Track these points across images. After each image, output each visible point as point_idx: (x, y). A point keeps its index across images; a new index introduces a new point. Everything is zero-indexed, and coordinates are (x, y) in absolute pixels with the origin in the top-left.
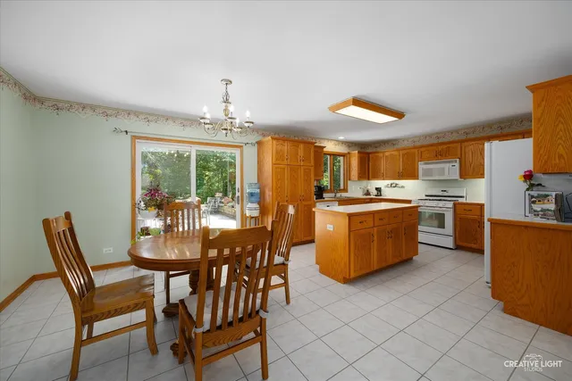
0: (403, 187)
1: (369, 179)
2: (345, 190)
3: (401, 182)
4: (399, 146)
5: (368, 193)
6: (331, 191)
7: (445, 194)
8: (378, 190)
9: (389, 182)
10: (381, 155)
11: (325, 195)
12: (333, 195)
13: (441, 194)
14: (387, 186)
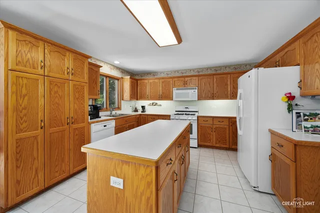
0: (160, 105)
1: (137, 100)
2: (119, 108)
3: (159, 102)
4: (159, 76)
5: (136, 110)
6: (107, 110)
7: (187, 110)
8: (143, 107)
9: (151, 102)
10: (146, 81)
11: (101, 114)
12: (108, 113)
13: (185, 110)
14: (150, 105)
